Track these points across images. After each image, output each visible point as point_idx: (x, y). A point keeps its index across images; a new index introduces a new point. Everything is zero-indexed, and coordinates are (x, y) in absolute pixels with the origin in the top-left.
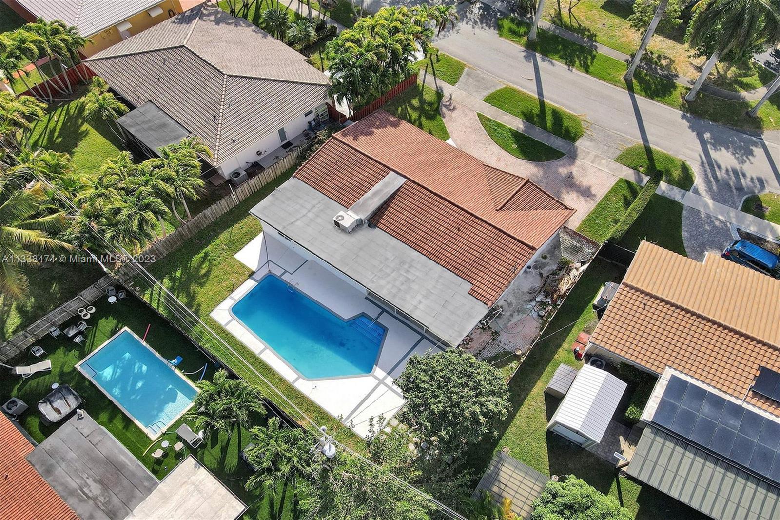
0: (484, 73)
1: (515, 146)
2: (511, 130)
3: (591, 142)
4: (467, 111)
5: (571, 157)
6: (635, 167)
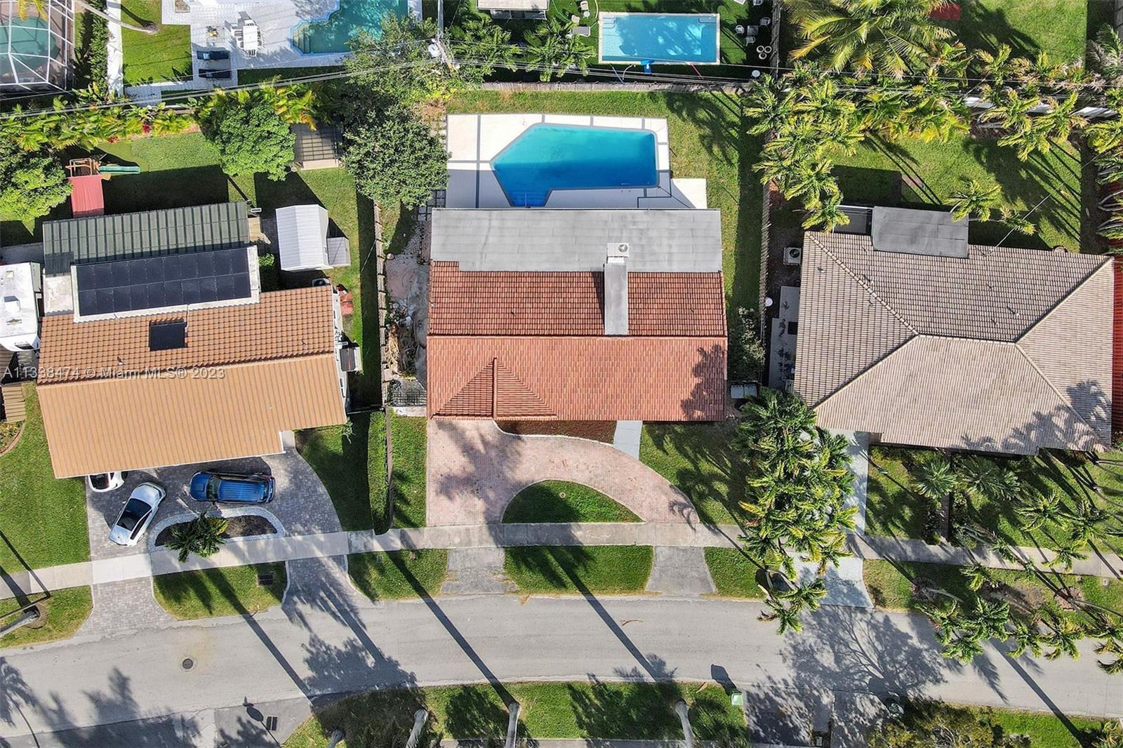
2: (584, 518)
3: (489, 564)
4: (655, 516)
5: (495, 522)
6: (419, 554)
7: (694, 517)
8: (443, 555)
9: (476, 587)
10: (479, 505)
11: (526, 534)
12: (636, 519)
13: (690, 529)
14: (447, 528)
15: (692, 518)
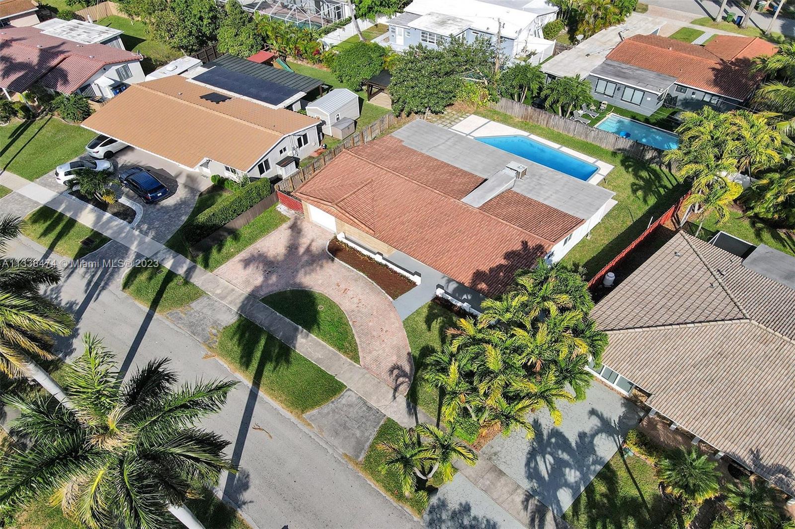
1: (320, 308)
3: (218, 319)
5: (255, 297)
6: (187, 284)
7: (404, 389)
8: (198, 294)
9: (190, 326)
10: (259, 280)
11: (266, 316)
12: (356, 358)
13: (391, 395)
14: (222, 281)
15: (401, 388)
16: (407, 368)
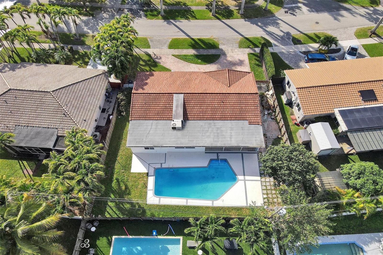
0: (158, 38)
1: (200, 61)
2: (192, 56)
3: (224, 45)
4: (167, 56)
5: (223, 55)
6: (249, 47)
7: (153, 56)
8: (240, 47)
9: (228, 40)
10: (229, 59)
11: (212, 52)
12: (173, 55)
13: (155, 53)
14: (240, 53)
15: (154, 56)
16: (157, 60)
